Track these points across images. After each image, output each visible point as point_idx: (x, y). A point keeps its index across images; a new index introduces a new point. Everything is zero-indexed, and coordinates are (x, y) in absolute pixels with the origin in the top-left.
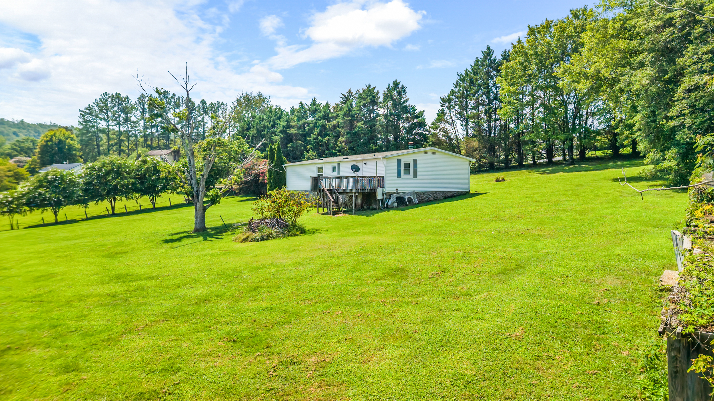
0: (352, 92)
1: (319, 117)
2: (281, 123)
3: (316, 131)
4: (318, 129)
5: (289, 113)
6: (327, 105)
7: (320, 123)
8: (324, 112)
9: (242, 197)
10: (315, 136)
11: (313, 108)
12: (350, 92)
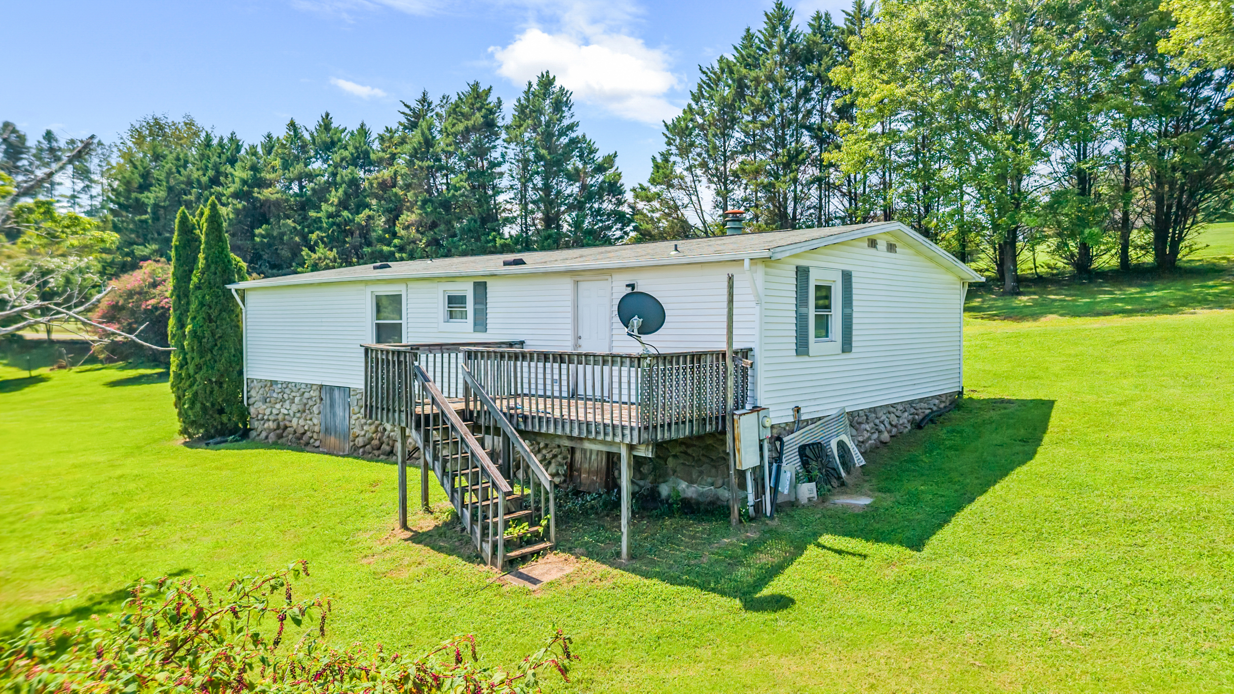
0: (430, 98)
1: (342, 159)
2: (236, 174)
3: (334, 197)
4: (341, 191)
5: (260, 150)
6: (363, 131)
7: (345, 173)
8: (356, 148)
10: (332, 209)
11: (326, 138)
12: (424, 100)
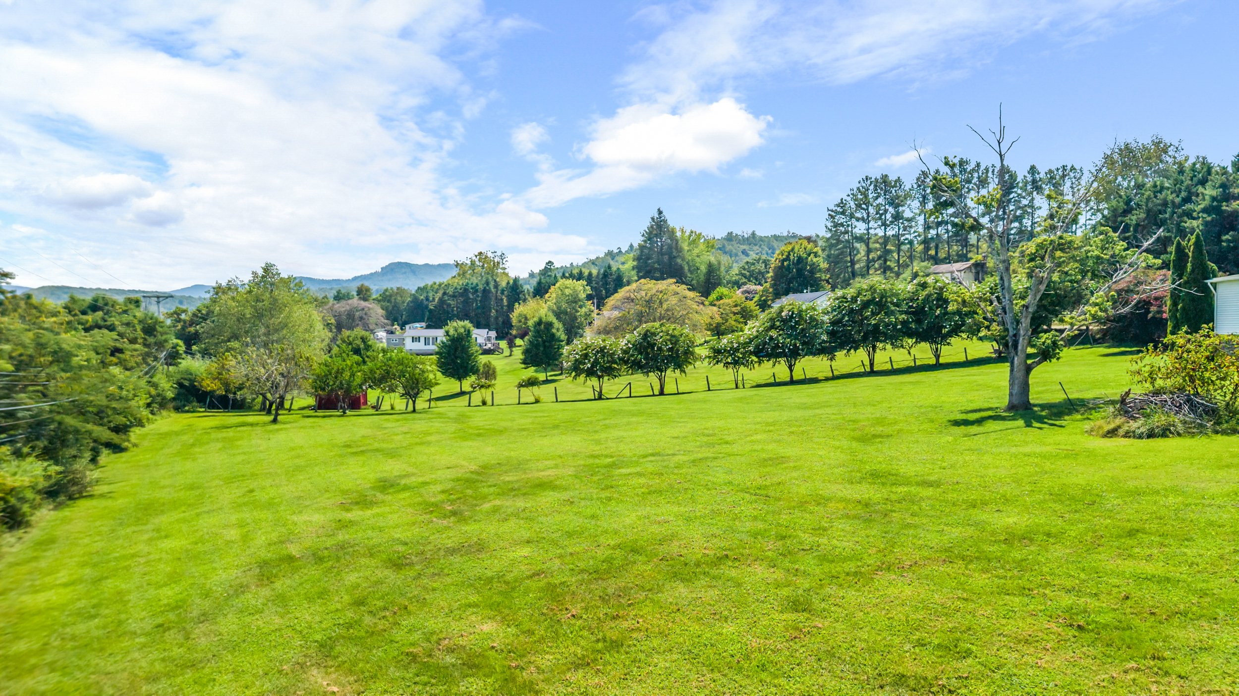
2: (1206, 192)
5: (1230, 169)
9: (1109, 347)
